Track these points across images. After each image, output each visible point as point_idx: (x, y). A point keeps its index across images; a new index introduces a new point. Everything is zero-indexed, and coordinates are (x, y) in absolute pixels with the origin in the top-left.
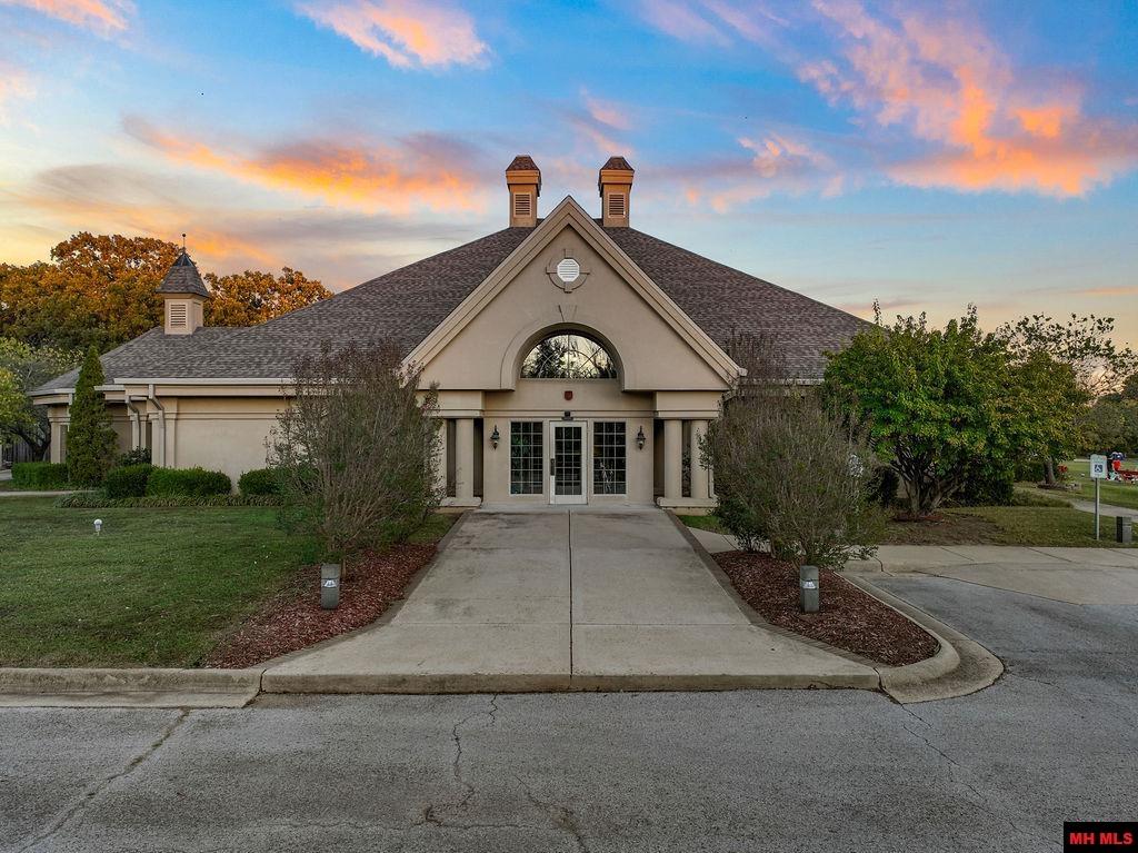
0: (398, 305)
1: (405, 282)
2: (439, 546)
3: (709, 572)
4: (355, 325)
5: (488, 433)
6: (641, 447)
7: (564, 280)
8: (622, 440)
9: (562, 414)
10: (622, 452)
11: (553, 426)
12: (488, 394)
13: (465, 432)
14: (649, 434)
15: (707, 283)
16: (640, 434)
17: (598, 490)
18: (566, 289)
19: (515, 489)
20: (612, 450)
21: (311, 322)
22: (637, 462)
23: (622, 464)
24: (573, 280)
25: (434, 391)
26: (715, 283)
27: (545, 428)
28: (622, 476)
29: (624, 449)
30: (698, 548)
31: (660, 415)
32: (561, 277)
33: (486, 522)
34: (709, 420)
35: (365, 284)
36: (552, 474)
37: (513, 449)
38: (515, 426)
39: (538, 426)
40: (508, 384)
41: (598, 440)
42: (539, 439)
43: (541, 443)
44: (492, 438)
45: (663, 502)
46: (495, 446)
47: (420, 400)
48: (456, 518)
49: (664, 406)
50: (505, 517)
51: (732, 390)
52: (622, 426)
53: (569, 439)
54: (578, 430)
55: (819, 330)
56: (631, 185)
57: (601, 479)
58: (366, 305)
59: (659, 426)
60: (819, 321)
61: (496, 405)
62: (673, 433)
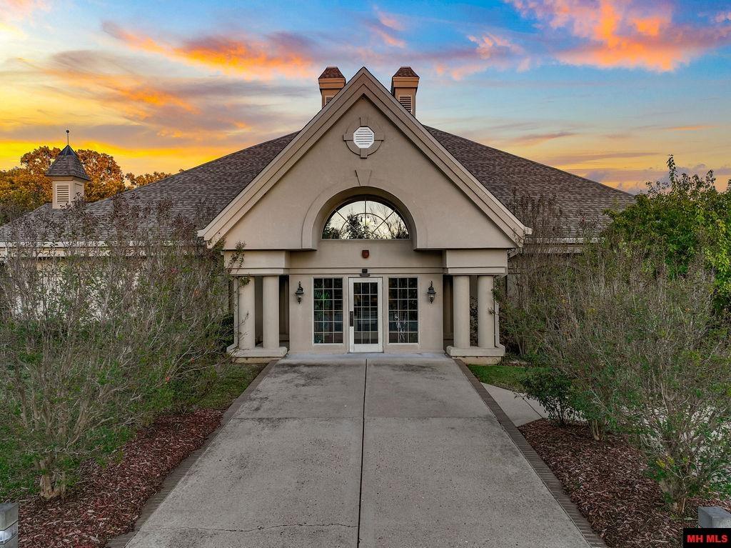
0: (227, 181)
1: (236, 164)
2: (225, 415)
3: (526, 462)
4: (190, 197)
5: (293, 288)
6: (432, 300)
7: (360, 146)
8: (414, 294)
9: (360, 271)
10: (414, 305)
11: (352, 282)
12: (292, 254)
13: (271, 288)
14: (438, 288)
15: (481, 162)
16: (431, 289)
17: (393, 339)
18: (362, 155)
19: (318, 339)
20: (405, 302)
21: (153, 195)
22: (428, 315)
23: (414, 316)
24: (367, 146)
25: (240, 251)
26: (487, 162)
27: (344, 284)
28: (414, 327)
29: (416, 302)
30: (501, 418)
31: (450, 272)
32: (357, 144)
33: (286, 377)
34: (494, 276)
35: (203, 166)
36: (351, 325)
37: (316, 303)
38: (318, 282)
39: (339, 282)
40: (308, 244)
41: (393, 294)
42: (339, 294)
43: (341, 297)
44: (297, 294)
45: (453, 351)
46: (299, 300)
47: (228, 259)
48: (260, 369)
49: (454, 264)
50: (305, 370)
51: (518, 247)
52: (414, 282)
53: (366, 294)
54: (375, 286)
55: (579, 197)
56: (417, 88)
57: (396, 329)
58: (201, 181)
59: (448, 281)
60: (577, 190)
61: (299, 263)
62: (462, 288)
